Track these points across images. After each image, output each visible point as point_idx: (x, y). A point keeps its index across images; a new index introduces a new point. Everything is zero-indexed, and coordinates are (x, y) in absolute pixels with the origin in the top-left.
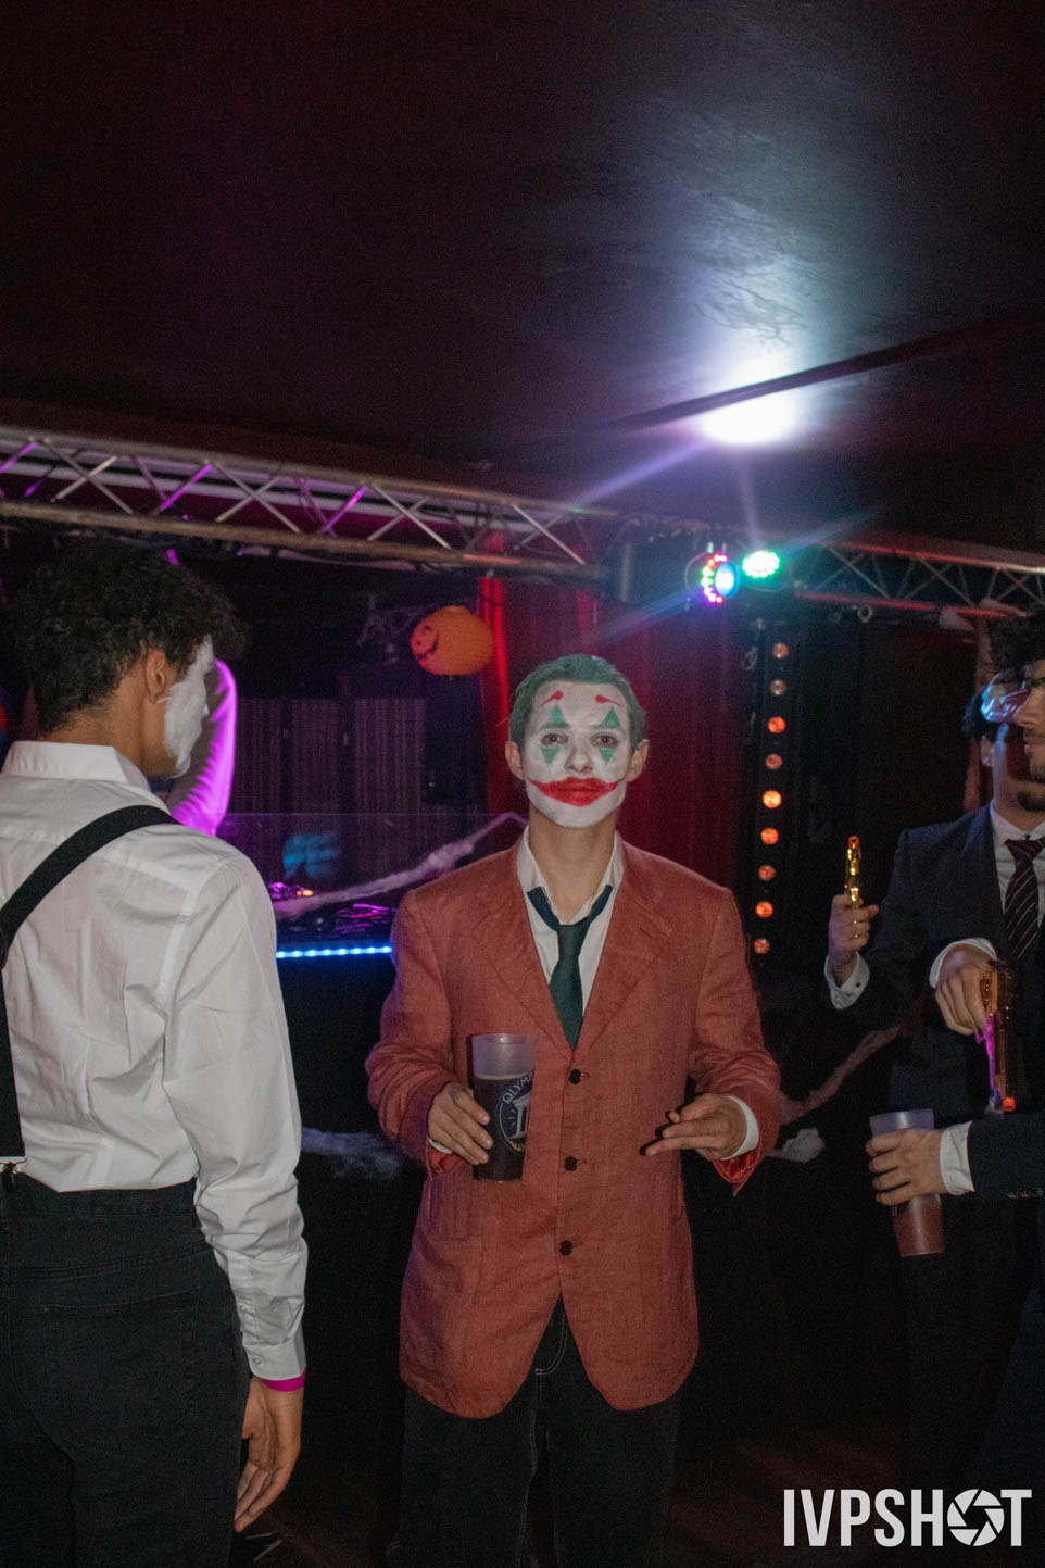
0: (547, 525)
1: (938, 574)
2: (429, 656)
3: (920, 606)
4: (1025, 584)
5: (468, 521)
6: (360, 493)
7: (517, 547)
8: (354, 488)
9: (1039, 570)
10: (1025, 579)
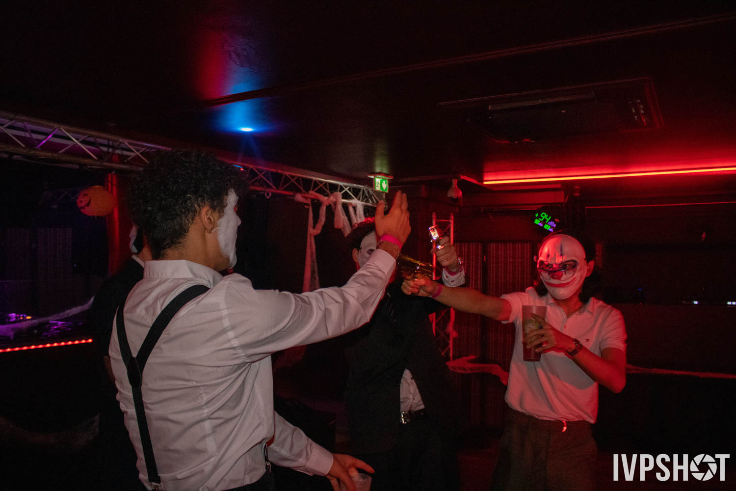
0: (140, 152)
1: (293, 180)
2: (86, 207)
3: (286, 193)
4: (323, 185)
5: (105, 149)
6: (54, 133)
7: (126, 161)
8: (51, 130)
9: (328, 181)
10: (324, 183)
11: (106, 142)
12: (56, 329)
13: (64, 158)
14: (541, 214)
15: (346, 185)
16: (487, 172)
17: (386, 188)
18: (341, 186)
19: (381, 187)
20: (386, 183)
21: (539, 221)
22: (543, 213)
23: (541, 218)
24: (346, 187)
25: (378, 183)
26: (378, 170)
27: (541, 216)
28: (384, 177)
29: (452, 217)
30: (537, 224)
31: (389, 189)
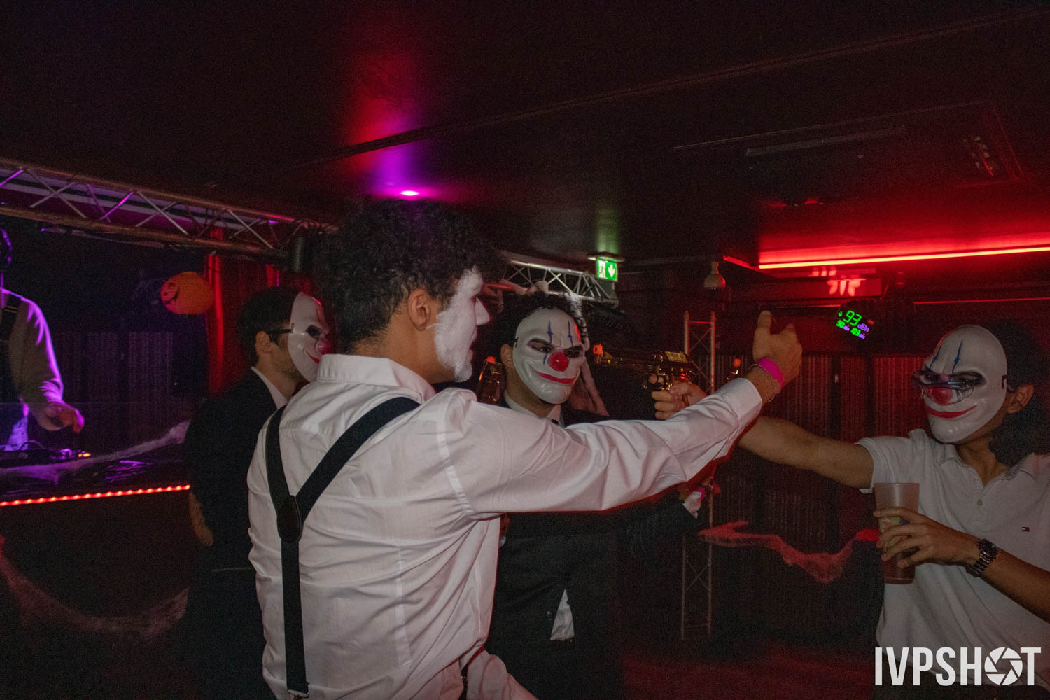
0: (250, 225)
2: (173, 302)
4: (522, 271)
5: (201, 221)
6: (127, 198)
7: (231, 237)
8: (124, 194)
9: (529, 265)
10: (522, 269)
11: (202, 211)
12: (124, 472)
13: (144, 233)
14: (846, 312)
15: (557, 271)
16: (765, 250)
17: (615, 275)
18: (548, 272)
19: (607, 274)
20: (614, 267)
21: (844, 324)
22: (850, 312)
23: (847, 319)
24: (556, 274)
25: (603, 267)
26: (602, 248)
27: (847, 315)
28: (611, 259)
29: (713, 318)
30: (841, 327)
31: (619, 277)
